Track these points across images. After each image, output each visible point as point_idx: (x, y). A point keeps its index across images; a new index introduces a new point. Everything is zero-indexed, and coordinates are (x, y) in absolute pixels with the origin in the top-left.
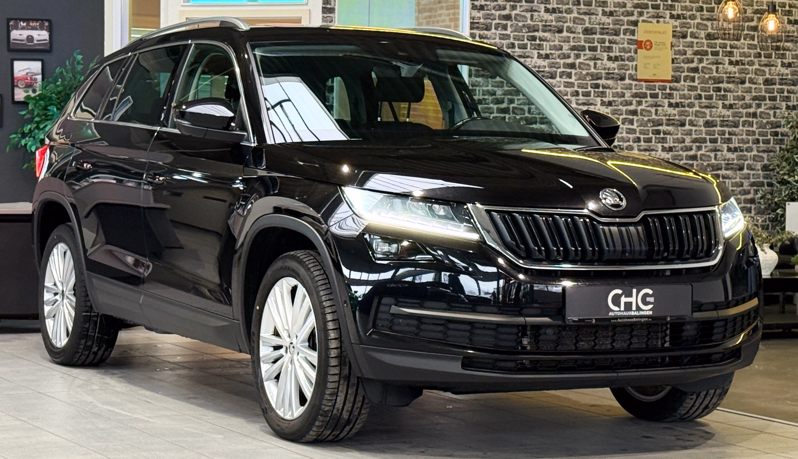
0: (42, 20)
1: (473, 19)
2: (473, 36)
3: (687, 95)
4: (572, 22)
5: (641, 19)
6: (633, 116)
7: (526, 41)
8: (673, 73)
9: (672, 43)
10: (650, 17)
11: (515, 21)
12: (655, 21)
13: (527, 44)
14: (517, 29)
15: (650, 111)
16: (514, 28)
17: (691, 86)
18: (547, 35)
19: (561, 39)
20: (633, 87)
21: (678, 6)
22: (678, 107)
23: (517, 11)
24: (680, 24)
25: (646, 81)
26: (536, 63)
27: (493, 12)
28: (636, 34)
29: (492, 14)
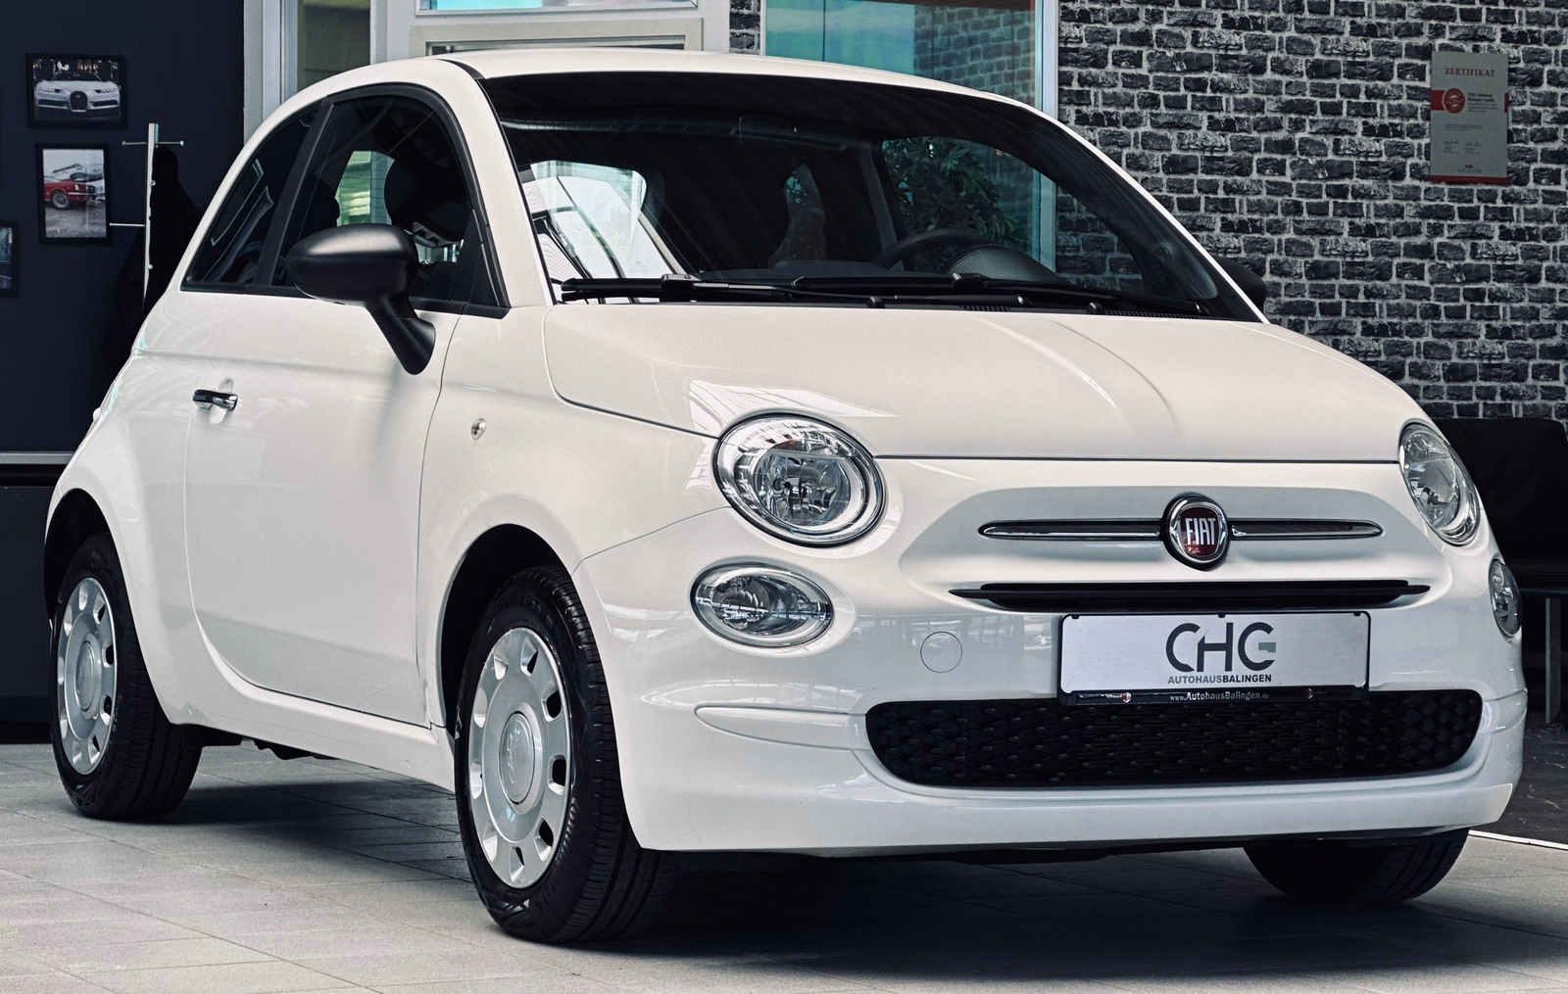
1: (1066, 43)
2: (1064, 79)
3: (1543, 213)
4: (1284, 50)
5: (1439, 41)
6: (1421, 258)
7: (1182, 91)
8: (1510, 164)
9: (1507, 95)
10: (1457, 39)
11: (1159, 46)
12: (1468, 47)
13: (1183, 99)
14: (1162, 65)
15: (1459, 249)
16: (1155, 62)
17: (1551, 193)
18: (1229, 77)
19: (1260, 87)
20: (1422, 196)
21: (1520, 13)
22: (1523, 239)
23: (1163, 27)
24: (1526, 53)
25: (1450, 181)
26: (1205, 139)
27: (1110, 25)
28: (1428, 77)
29: (1107, 32)
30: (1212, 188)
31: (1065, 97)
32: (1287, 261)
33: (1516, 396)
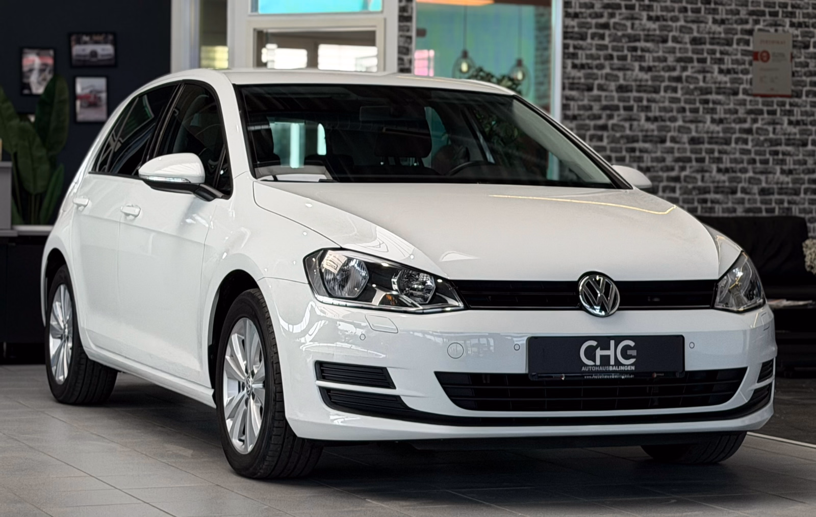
0: (106, 33)
1: (567, 28)
2: (565, 47)
3: (810, 112)
4: (678, 32)
5: (757, 27)
6: (747, 134)
7: (626, 52)
8: (793, 88)
9: (792, 54)
10: (767, 26)
11: (614, 30)
12: (772, 30)
13: (626, 56)
14: (615, 39)
15: (767, 130)
16: (612, 38)
18: (649, 45)
19: (665, 50)
20: (748, 103)
21: (799, 13)
22: (799, 125)
23: (616, 19)
24: (802, 33)
25: (762, 96)
26: (637, 76)
27: (589, 20)
28: (751, 44)
29: (587, 23)
30: (640, 100)
31: (566, 55)
32: (678, 136)
33: (795, 203)
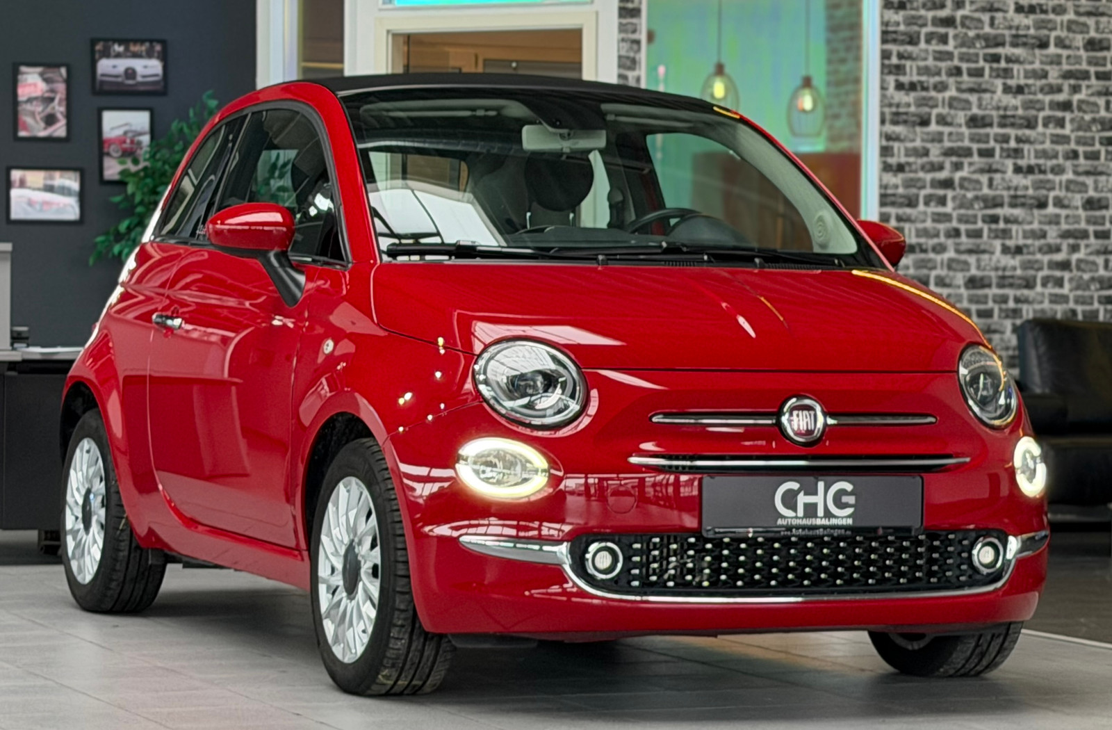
0: (151, 41)
1: (887, 26)
2: (885, 55)
4: (1065, 30)
7: (981, 63)
11: (962, 28)
13: (982, 69)
14: (964, 42)
16: (959, 41)
18: (1019, 51)
19: (1044, 59)
23: (966, 11)
26: (1000, 101)
27: (922, 12)
29: (920, 17)
30: (1005, 139)
31: (887, 69)
32: (1066, 197)
